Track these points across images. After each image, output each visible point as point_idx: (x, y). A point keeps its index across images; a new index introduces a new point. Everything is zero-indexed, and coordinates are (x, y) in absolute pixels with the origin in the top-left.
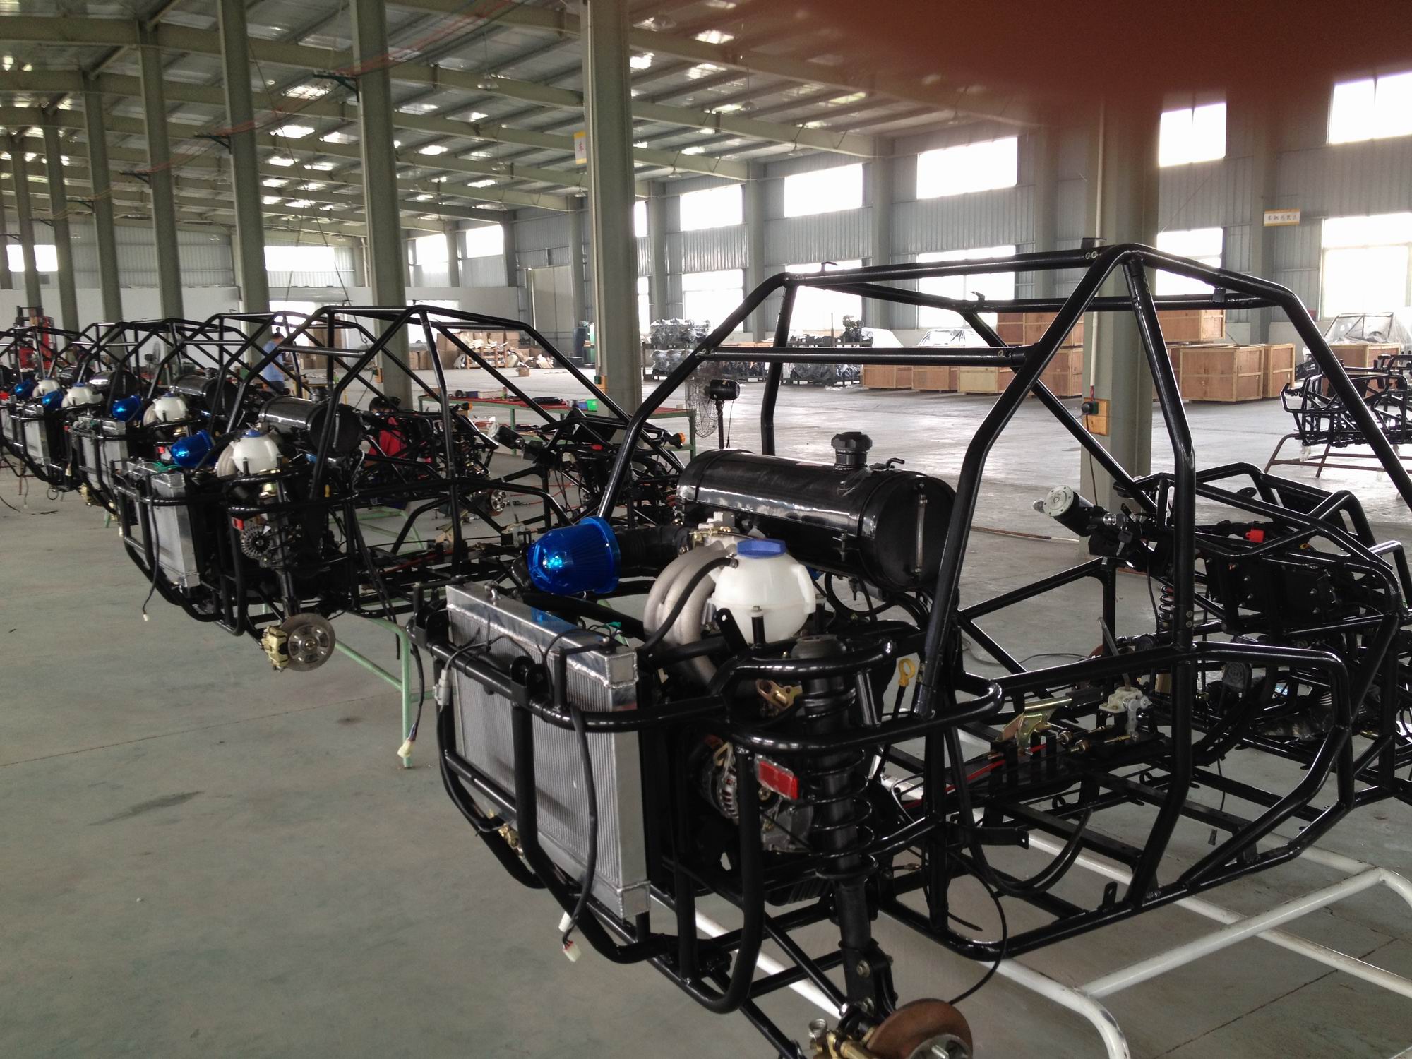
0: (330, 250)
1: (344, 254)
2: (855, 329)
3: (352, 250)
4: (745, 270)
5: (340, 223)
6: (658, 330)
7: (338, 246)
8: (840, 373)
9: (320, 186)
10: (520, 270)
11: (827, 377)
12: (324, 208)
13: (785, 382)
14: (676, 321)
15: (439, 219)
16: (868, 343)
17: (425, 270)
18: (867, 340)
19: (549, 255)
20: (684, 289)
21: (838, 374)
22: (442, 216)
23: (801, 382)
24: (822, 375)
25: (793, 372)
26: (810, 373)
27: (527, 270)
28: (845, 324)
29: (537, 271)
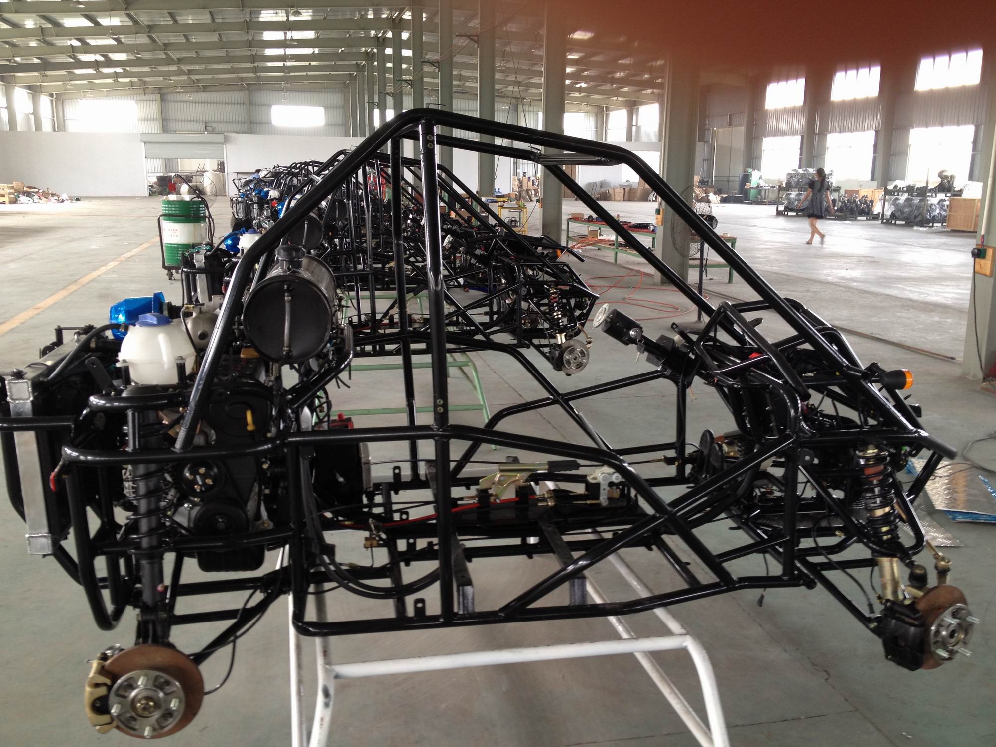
0: (582, 115)
1: (591, 118)
2: (948, 181)
3: (597, 115)
4: (877, 132)
5: (588, 96)
6: (792, 177)
7: (587, 112)
8: (930, 216)
9: (573, 69)
10: (708, 130)
11: (919, 219)
12: (577, 86)
13: (885, 221)
14: (806, 170)
15: (653, 93)
16: (959, 193)
17: (643, 130)
18: (958, 191)
19: (730, 118)
20: (827, 146)
21: (928, 217)
22: (655, 91)
23: (898, 222)
24: (916, 217)
25: (892, 213)
26: (905, 215)
27: (713, 130)
28: (940, 175)
29: (720, 130)
